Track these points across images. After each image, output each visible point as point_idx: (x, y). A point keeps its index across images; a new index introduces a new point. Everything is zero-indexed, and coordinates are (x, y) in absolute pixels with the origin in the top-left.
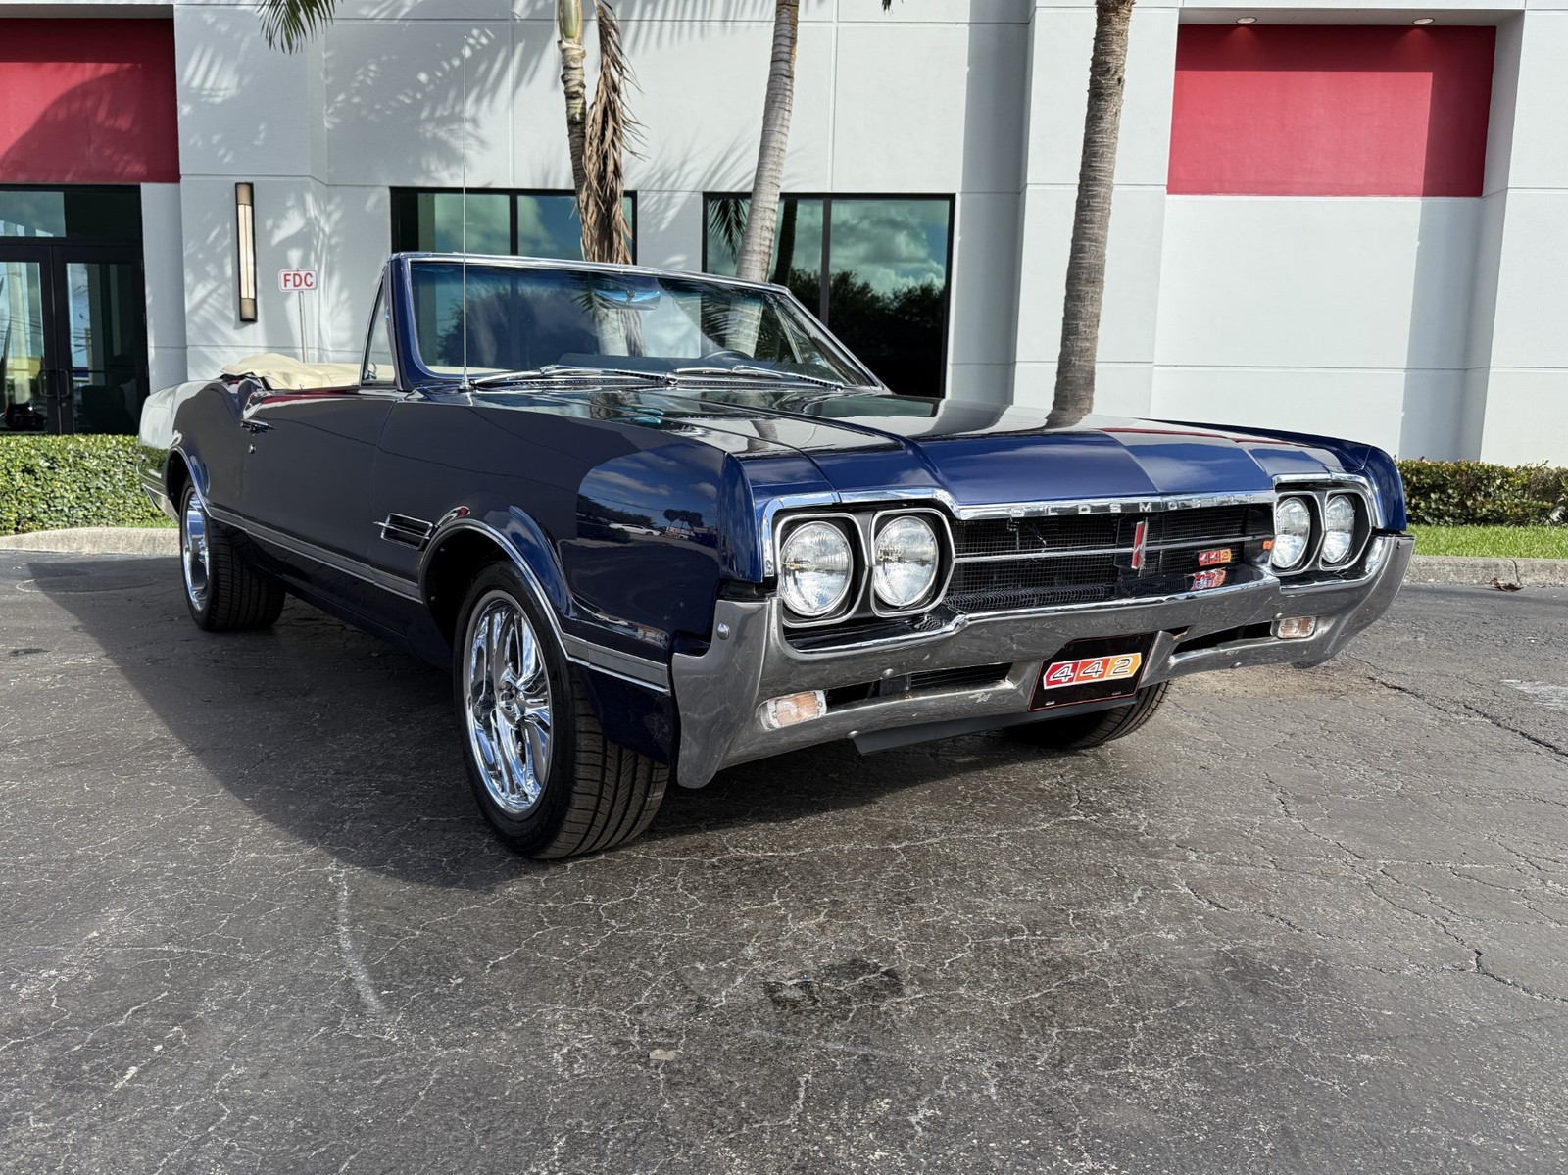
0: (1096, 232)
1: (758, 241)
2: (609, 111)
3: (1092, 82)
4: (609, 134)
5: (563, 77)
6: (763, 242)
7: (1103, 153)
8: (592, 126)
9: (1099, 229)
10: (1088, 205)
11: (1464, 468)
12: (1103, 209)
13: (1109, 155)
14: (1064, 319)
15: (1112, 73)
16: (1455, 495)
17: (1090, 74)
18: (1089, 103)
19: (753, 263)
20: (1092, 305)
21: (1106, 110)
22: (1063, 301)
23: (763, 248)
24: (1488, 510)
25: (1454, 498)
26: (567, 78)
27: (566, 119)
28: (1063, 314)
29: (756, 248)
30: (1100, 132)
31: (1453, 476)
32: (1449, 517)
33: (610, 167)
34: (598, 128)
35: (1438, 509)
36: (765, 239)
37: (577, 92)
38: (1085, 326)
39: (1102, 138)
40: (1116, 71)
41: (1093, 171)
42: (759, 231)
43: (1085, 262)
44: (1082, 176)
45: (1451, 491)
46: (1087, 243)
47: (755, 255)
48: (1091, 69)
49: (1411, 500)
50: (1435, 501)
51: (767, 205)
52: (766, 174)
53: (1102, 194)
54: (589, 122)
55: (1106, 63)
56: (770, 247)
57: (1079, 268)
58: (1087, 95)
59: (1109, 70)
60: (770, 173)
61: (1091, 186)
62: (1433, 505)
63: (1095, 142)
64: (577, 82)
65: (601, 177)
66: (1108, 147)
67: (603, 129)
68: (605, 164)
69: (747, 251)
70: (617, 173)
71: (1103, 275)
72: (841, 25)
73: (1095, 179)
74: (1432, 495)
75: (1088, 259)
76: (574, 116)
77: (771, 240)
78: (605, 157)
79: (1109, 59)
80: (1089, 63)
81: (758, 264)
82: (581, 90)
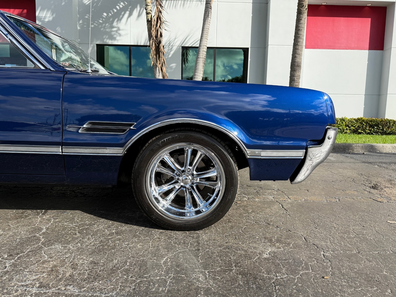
0: (300, 52)
1: (202, 55)
2: (159, 18)
3: (298, 10)
4: (159, 25)
5: (145, 8)
6: (203, 55)
7: (301, 30)
8: (154, 22)
9: (300, 51)
10: (297, 44)
11: (384, 120)
12: (301, 46)
13: (303, 30)
14: (290, 77)
15: (304, 6)
16: (381, 127)
17: (297, 7)
18: (297, 15)
19: (200, 61)
20: (298, 73)
21: (302, 17)
22: (290, 72)
23: (203, 57)
24: (390, 131)
25: (381, 128)
26: (147, 8)
27: (146, 20)
28: (289, 75)
29: (201, 57)
30: (300, 24)
31: (381, 122)
32: (379, 133)
33: (159, 34)
34: (156, 22)
35: (376, 131)
36: (204, 54)
37: (150, 12)
38: (297, 79)
39: (301, 25)
40: (305, 6)
41: (298, 35)
42: (202, 52)
43: (297, 61)
44: (295, 36)
45: (380, 126)
46: (297, 55)
47: (201, 59)
48: (298, 6)
49: (369, 129)
50: (376, 129)
51: (204, 44)
52: (204, 36)
53: (301, 41)
54: (153, 21)
55: (303, 4)
56: (205, 56)
57: (295, 62)
58: (296, 14)
59: (303, 6)
60: (205, 35)
61: (298, 39)
62: (375, 130)
63: (299, 26)
64: (149, 10)
65: (156, 37)
66: (303, 28)
67: (157, 23)
68: (157, 33)
69: (198, 57)
70: (161, 35)
71: (301, 64)
72: (218, 3)
73: (299, 37)
74: (375, 127)
75: (297, 60)
76: (148, 19)
77: (205, 55)
78: (158, 31)
79: (303, 3)
80: (297, 4)
81: (202, 61)
82: (151, 12)
